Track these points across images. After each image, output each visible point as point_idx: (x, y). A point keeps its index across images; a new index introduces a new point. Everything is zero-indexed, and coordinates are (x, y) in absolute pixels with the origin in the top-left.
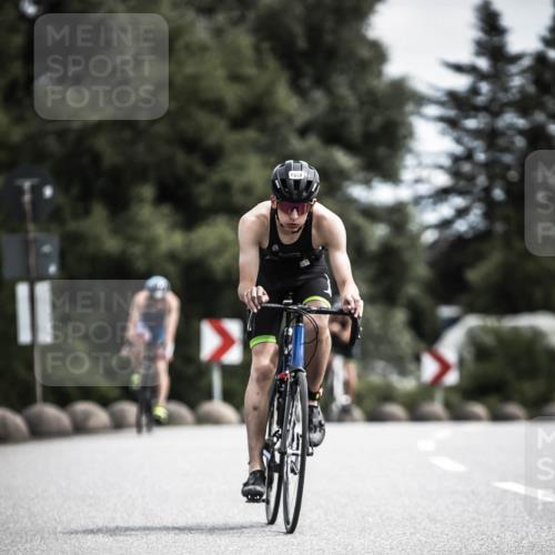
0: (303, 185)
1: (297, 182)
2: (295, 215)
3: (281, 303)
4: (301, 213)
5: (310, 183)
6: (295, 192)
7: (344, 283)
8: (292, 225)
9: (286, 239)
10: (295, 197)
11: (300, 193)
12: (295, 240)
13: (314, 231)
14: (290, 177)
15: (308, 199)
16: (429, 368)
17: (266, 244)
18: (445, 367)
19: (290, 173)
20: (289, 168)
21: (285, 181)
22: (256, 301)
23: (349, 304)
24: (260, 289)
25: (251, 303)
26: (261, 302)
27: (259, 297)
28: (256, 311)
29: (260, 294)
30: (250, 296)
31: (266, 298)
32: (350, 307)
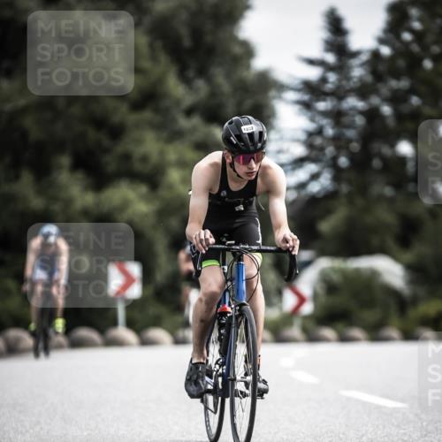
2: (253, 164)
4: (256, 162)
5: (261, 134)
6: (251, 144)
8: (251, 173)
14: (244, 131)
20: (239, 124)
22: (204, 243)
23: (287, 242)
24: (208, 232)
25: (200, 245)
26: (208, 244)
27: (207, 240)
28: (204, 252)
29: (208, 236)
30: (198, 239)
31: (212, 240)
32: (288, 245)
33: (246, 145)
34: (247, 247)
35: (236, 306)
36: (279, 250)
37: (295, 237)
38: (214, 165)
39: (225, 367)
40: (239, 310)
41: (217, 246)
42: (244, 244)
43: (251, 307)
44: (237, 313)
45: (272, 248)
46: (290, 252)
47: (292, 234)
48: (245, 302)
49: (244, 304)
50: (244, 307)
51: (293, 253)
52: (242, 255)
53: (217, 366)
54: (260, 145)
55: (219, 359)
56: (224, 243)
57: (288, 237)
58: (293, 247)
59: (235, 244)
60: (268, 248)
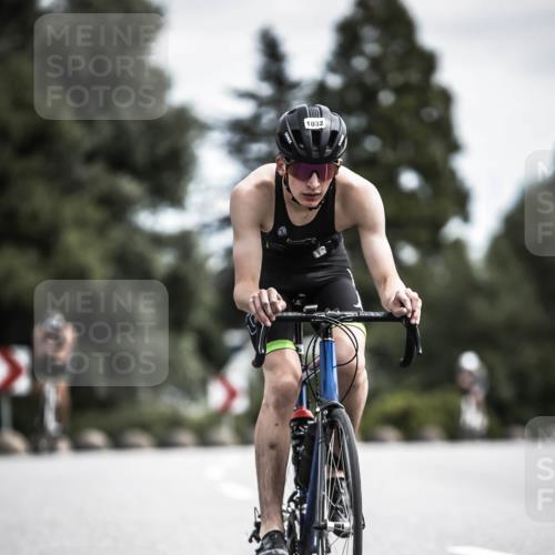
0: (325, 138)
1: (317, 134)
2: (315, 182)
3: (301, 311)
4: (321, 179)
5: (334, 134)
6: (315, 148)
7: (385, 280)
8: (310, 196)
9: (299, 218)
10: (315, 154)
11: (321, 150)
12: (312, 219)
13: (337, 206)
14: (307, 126)
15: (333, 158)
16: (216, 395)
17: (270, 225)
18: (232, 394)
19: (306, 120)
20: (302, 114)
21: (298, 133)
22: (269, 310)
23: (403, 305)
24: (274, 292)
25: (262, 314)
26: (275, 311)
27: (273, 304)
28: (269, 324)
29: (274, 299)
30: (258, 305)
31: (282, 304)
32: (405, 310)
33: (307, 149)
34: (339, 313)
35: (322, 410)
36: (390, 317)
37: (415, 295)
38: (263, 186)
39: (305, 506)
40: (328, 416)
41: (290, 314)
42: (332, 310)
43: (347, 411)
44: (325, 420)
45: (378, 314)
46: (408, 320)
47: (409, 290)
48: (336, 401)
49: (336, 406)
50: (337, 410)
51: (413, 321)
52: (329, 327)
53: (292, 505)
54: (328, 151)
55: (295, 493)
56: (300, 309)
57: (403, 296)
58: (413, 312)
59: (319, 310)
60: (372, 314)
